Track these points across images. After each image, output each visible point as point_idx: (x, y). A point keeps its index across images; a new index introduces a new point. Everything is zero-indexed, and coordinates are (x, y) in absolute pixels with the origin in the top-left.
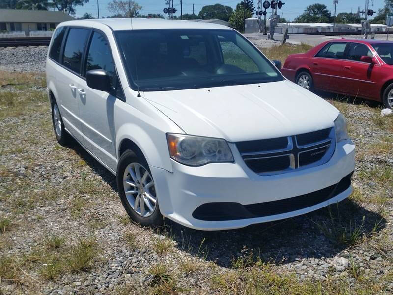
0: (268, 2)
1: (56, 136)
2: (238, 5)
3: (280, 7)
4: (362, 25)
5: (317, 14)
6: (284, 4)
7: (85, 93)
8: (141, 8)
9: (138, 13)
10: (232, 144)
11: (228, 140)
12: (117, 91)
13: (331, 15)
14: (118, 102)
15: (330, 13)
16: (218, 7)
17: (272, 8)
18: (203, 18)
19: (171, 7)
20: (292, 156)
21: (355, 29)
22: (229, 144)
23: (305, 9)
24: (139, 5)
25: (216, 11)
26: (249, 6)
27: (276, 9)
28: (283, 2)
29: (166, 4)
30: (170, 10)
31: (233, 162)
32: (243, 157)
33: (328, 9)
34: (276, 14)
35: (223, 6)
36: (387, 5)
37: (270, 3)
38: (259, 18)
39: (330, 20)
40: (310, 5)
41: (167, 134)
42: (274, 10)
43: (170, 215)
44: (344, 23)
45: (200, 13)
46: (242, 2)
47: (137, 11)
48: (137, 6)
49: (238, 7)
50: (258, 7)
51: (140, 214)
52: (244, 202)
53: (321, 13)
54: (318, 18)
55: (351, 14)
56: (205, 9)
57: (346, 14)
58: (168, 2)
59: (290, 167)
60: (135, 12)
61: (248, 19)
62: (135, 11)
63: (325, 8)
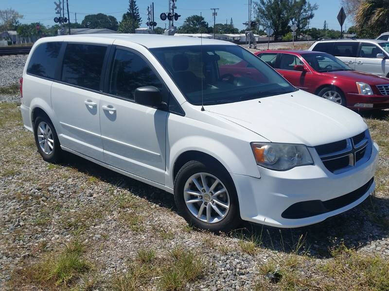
0: (164, 14)
1: (41, 154)
2: (124, 15)
3: (176, 20)
4: (246, 35)
5: (196, 25)
6: (180, 16)
7: (114, 109)
8: (22, 17)
9: (18, 22)
10: (312, 148)
11: (307, 145)
12: (170, 106)
13: (209, 26)
14: (172, 117)
15: (208, 24)
16: (101, 16)
17: (169, 19)
18: (87, 27)
19: (62, 16)
20: (351, 155)
21: (232, 38)
22: (309, 148)
23: (186, 20)
24: (19, 14)
25: (99, 21)
26: (135, 16)
27: (173, 21)
28: (178, 14)
29: (57, 13)
30: (61, 19)
31: (313, 164)
32: (322, 159)
33: (205, 20)
34: (173, 26)
35: (106, 16)
36: (258, 16)
37: (167, 15)
38: (150, 28)
39: (209, 31)
40: (189, 17)
41: (251, 143)
42: (171, 21)
43: (254, 218)
44: (221, 33)
45: (83, 22)
46: (128, 12)
47: (17, 20)
48: (18, 14)
49: (124, 17)
50: (148, 18)
51: (206, 221)
52: (324, 199)
53: (199, 24)
54: (198, 29)
55: (226, 25)
56: (88, 18)
57: (221, 25)
58: (58, 11)
59: (350, 164)
60: (15, 21)
61: (138, 29)
62: (15, 19)
63: (203, 19)
